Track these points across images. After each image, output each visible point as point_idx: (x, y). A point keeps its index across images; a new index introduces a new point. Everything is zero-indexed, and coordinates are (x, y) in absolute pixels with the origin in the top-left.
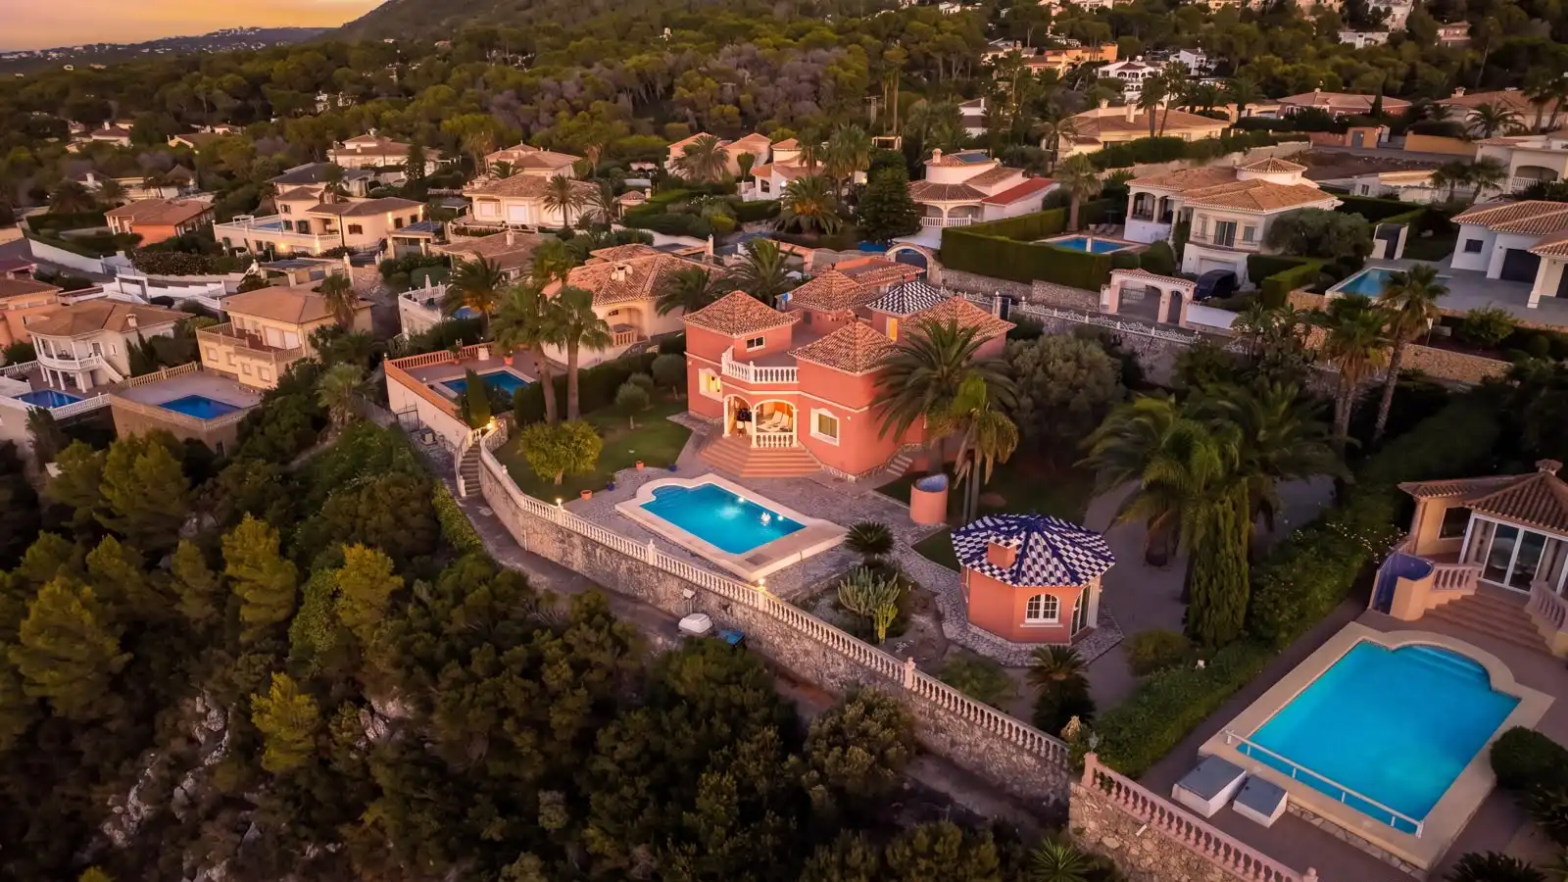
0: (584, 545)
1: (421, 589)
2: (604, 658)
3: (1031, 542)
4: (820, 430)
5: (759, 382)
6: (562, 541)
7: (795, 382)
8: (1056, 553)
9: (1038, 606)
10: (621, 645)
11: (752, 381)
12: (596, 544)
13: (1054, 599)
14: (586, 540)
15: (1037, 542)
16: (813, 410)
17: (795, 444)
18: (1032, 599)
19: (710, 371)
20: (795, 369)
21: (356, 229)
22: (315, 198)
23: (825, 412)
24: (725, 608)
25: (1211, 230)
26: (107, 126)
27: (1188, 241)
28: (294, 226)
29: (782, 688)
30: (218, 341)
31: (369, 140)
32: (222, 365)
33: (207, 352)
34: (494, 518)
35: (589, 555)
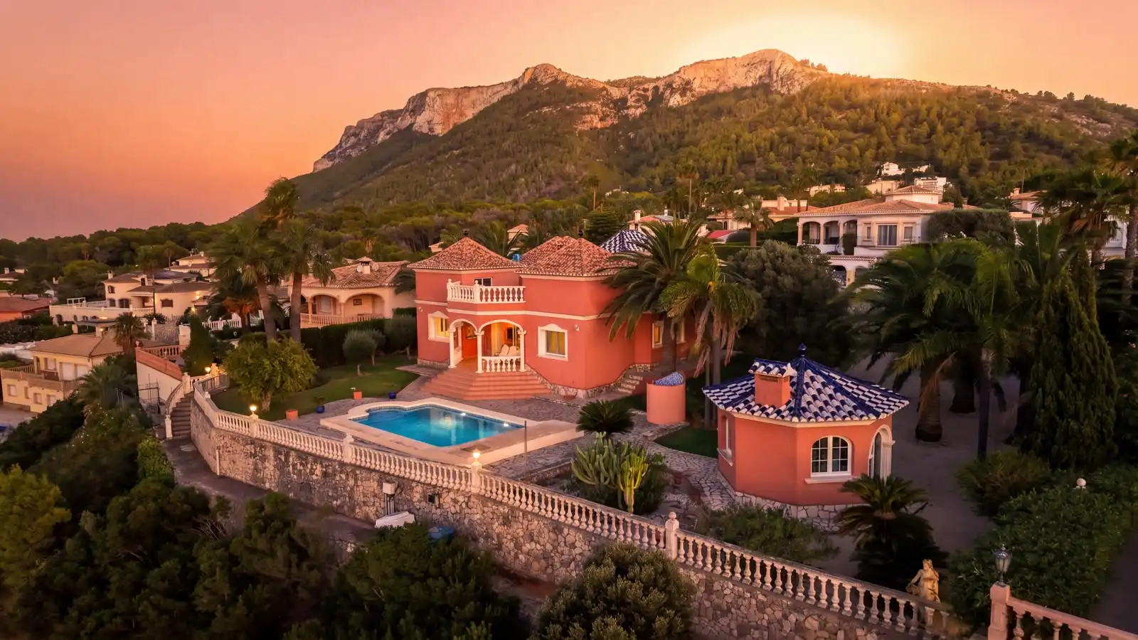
0: (277, 453)
1: (88, 521)
2: (275, 567)
3: (807, 380)
4: (548, 349)
5: (484, 301)
6: (254, 455)
7: (522, 301)
8: (838, 389)
9: (825, 453)
10: (300, 552)
11: (477, 300)
12: (289, 450)
13: (844, 444)
14: (279, 449)
15: (813, 379)
16: (540, 328)
17: (522, 369)
18: (816, 445)
19: (439, 314)
20: (522, 288)
21: (168, 303)
22: (137, 281)
23: (554, 328)
24: (431, 499)
25: (875, 232)
26: (7, 271)
27: (856, 246)
28: (117, 303)
29: (500, 586)
30: (19, 379)
31: (200, 257)
32: (20, 400)
33: (9, 390)
34: (197, 454)
35: (281, 466)
